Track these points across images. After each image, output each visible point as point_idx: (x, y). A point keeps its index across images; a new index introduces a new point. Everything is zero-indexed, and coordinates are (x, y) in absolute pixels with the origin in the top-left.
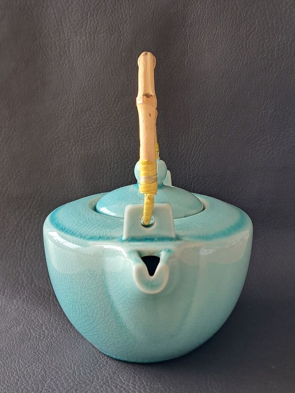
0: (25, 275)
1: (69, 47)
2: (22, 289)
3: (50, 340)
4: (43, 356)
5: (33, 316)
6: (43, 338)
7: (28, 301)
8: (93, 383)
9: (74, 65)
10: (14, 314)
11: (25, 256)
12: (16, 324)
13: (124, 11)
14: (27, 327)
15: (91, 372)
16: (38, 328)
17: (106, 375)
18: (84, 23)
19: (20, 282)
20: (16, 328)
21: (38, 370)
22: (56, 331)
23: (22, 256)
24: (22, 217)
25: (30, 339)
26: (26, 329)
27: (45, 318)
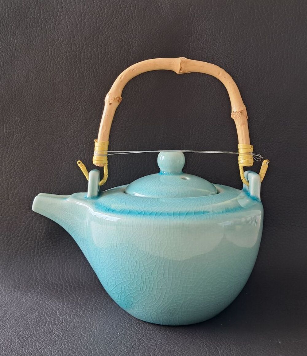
0: (39, 272)
3: (65, 324)
6: (58, 323)
10: (30, 303)
11: (37, 253)
12: (32, 312)
14: (42, 314)
16: (52, 315)
18: (96, 36)
19: (34, 278)
20: (32, 315)
25: (46, 324)
26: (41, 315)
27: (58, 306)
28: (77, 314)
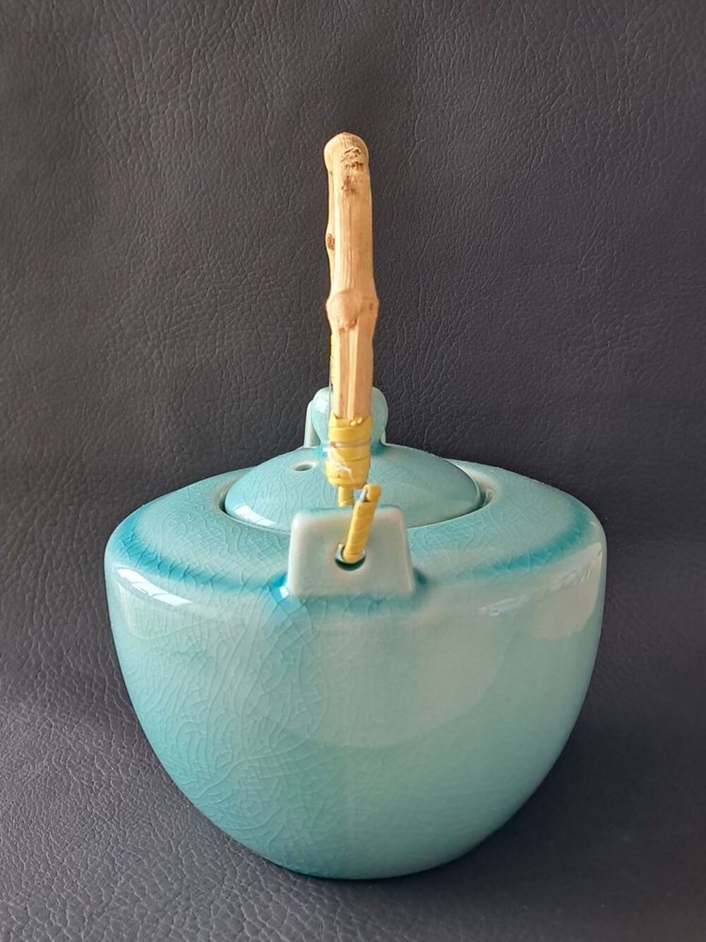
0: (44, 645)
1: (148, 126)
2: (39, 678)
3: (115, 790)
4: (102, 825)
5: (71, 739)
6: (98, 788)
7: (53, 705)
8: (223, 882)
9: (159, 166)
10: (25, 734)
11: (42, 601)
12: (32, 758)
13: (274, 48)
14: (58, 763)
15: (216, 859)
16: (84, 766)
17: (251, 864)
18: (183, 74)
19: (33, 661)
20: (34, 766)
21: (94, 857)
22: (126, 771)
23: (36, 601)
24: (35, 511)
25: (68, 789)
26: (57, 767)
27: (96, 742)
28: (144, 765)
